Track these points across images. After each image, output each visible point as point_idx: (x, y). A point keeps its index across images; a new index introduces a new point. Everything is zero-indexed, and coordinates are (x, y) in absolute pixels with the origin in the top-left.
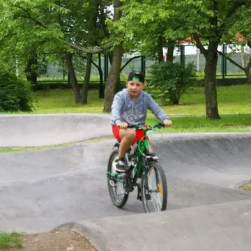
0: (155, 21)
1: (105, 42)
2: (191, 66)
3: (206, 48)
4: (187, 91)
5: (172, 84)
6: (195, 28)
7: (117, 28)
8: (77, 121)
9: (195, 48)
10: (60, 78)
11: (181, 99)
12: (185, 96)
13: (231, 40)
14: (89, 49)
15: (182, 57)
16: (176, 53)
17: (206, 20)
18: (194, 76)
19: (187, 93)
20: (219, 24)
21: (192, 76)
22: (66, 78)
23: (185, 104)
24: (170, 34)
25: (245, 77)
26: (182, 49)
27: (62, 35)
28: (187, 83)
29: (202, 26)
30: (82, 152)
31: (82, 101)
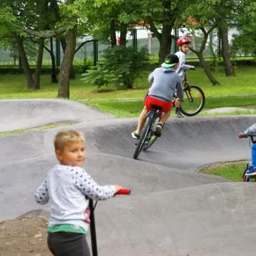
0: (108, 5)
1: (59, 26)
2: (145, 50)
3: (160, 31)
4: (141, 75)
5: (125, 68)
6: (148, 11)
7: (71, 12)
8: (33, 106)
9: (149, 32)
10: (11, 63)
11: (135, 84)
12: (139, 80)
13: (184, 24)
14: (42, 34)
15: (135, 40)
16: (129, 36)
18: (148, 60)
19: (141, 78)
20: (172, 8)
21: (146, 60)
22: (17, 63)
23: (139, 88)
24: (124, 18)
25: (198, 60)
26: (134, 33)
27: (14, 19)
28: (140, 67)
29: (155, 10)
30: (42, 138)
31: (35, 86)
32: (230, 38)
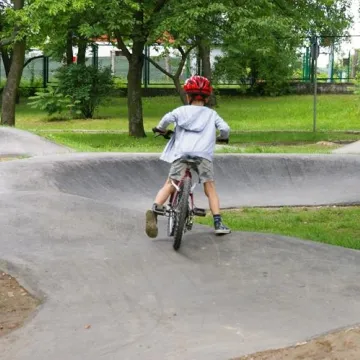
0: (67, 13)
2: (108, 70)
5: (84, 93)
6: (116, 23)
7: (19, 19)
11: (95, 111)
15: (95, 58)
16: (88, 53)
17: (130, 14)
18: (112, 83)
21: (109, 83)
23: (100, 118)
24: (85, 30)
25: (174, 86)
26: (95, 50)
29: (125, 22)
32: (212, 61)
